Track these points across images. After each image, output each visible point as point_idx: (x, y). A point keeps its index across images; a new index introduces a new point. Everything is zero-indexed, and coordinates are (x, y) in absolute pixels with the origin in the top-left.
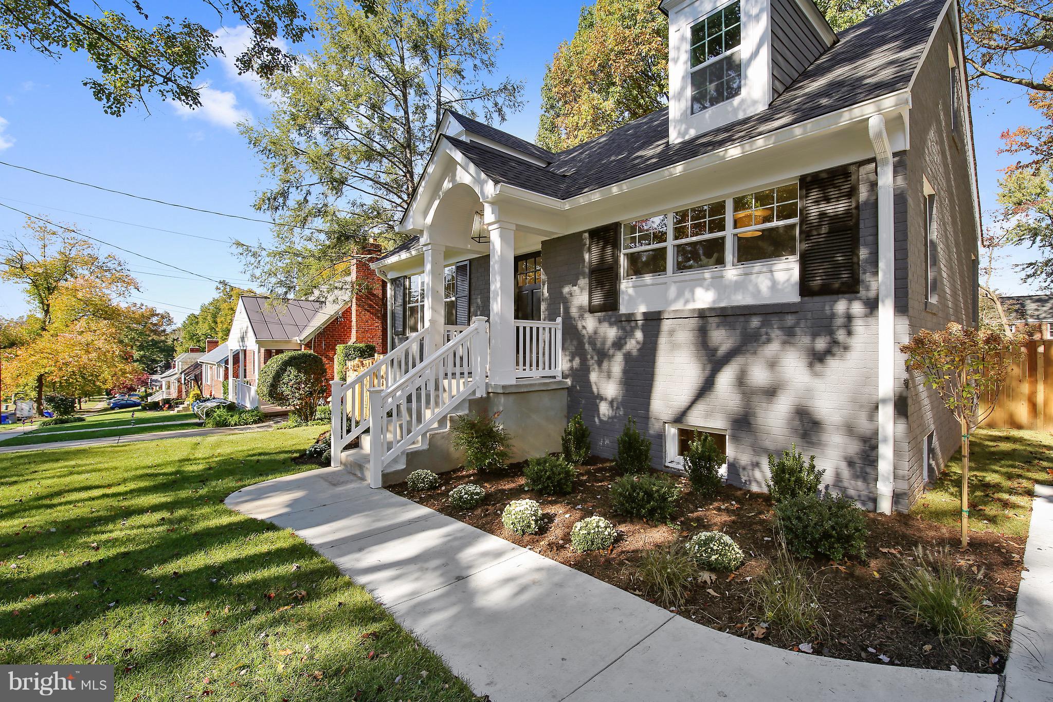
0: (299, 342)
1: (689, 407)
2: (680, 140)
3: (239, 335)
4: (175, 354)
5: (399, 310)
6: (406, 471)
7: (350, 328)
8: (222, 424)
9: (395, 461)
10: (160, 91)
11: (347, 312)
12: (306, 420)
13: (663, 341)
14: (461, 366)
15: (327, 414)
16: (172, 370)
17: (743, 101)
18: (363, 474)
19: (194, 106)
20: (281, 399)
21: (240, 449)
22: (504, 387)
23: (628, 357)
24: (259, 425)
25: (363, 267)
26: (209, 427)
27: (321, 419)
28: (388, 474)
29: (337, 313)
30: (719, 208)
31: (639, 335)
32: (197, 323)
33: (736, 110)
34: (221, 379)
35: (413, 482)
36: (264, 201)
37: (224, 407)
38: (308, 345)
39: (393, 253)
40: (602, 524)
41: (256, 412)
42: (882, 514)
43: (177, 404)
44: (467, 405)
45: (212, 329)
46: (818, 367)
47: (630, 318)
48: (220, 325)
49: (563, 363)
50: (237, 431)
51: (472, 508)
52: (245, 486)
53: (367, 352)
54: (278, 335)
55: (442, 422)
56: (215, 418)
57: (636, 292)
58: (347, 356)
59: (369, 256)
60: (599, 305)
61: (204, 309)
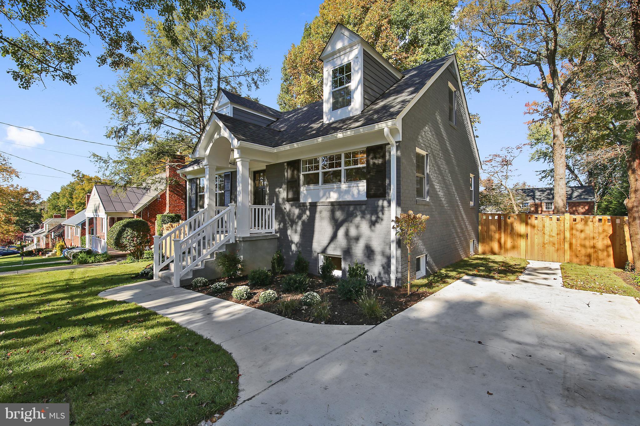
0: (133, 213)
1: (327, 246)
2: (327, 122)
3: (94, 209)
4: (42, 219)
5: (193, 196)
6: (192, 279)
7: (165, 204)
8: (83, 262)
9: (187, 274)
10: (52, 75)
11: (163, 196)
12: (138, 259)
13: (317, 216)
14: (222, 227)
15: (150, 255)
16: (40, 230)
17: (352, 109)
18: (170, 281)
19: (72, 83)
20: (122, 247)
21: (100, 274)
22: (243, 238)
23: (303, 223)
24: (107, 263)
25: (173, 170)
26: (75, 264)
27: (147, 258)
28: (183, 280)
29: (157, 195)
30: (339, 157)
31: (308, 213)
32: (59, 198)
33: (350, 112)
34: (79, 235)
35: (195, 283)
36: (112, 133)
37: (84, 252)
38: (139, 215)
39: (190, 165)
40: (271, 293)
41: (105, 255)
42: (392, 287)
43: (47, 252)
44: (225, 247)
45: (69, 202)
46: (373, 228)
47: (304, 204)
48: (75, 200)
49: (275, 226)
50: (94, 266)
51: (221, 292)
52: (107, 289)
53: (175, 219)
54: (119, 209)
55: (212, 255)
56: (79, 259)
57: (307, 192)
58: (164, 222)
59: (177, 164)
60: (291, 198)
61: (63, 189)
